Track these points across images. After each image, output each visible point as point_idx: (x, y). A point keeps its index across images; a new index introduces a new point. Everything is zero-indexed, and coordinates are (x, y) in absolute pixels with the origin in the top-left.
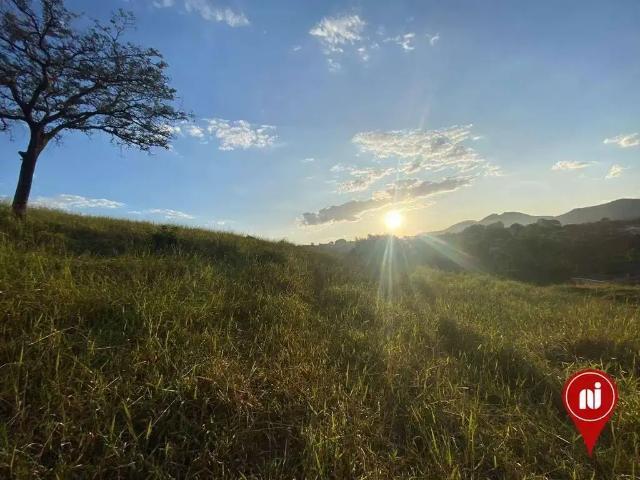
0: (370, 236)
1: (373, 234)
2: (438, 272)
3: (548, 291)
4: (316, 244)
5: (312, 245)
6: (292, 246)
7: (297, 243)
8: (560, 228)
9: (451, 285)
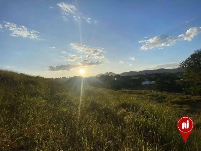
0: (74, 76)
1: (75, 76)
2: (93, 87)
3: (117, 92)
4: (54, 78)
5: (52, 79)
6: (43, 78)
7: (45, 78)
8: (120, 77)
9: (96, 91)
